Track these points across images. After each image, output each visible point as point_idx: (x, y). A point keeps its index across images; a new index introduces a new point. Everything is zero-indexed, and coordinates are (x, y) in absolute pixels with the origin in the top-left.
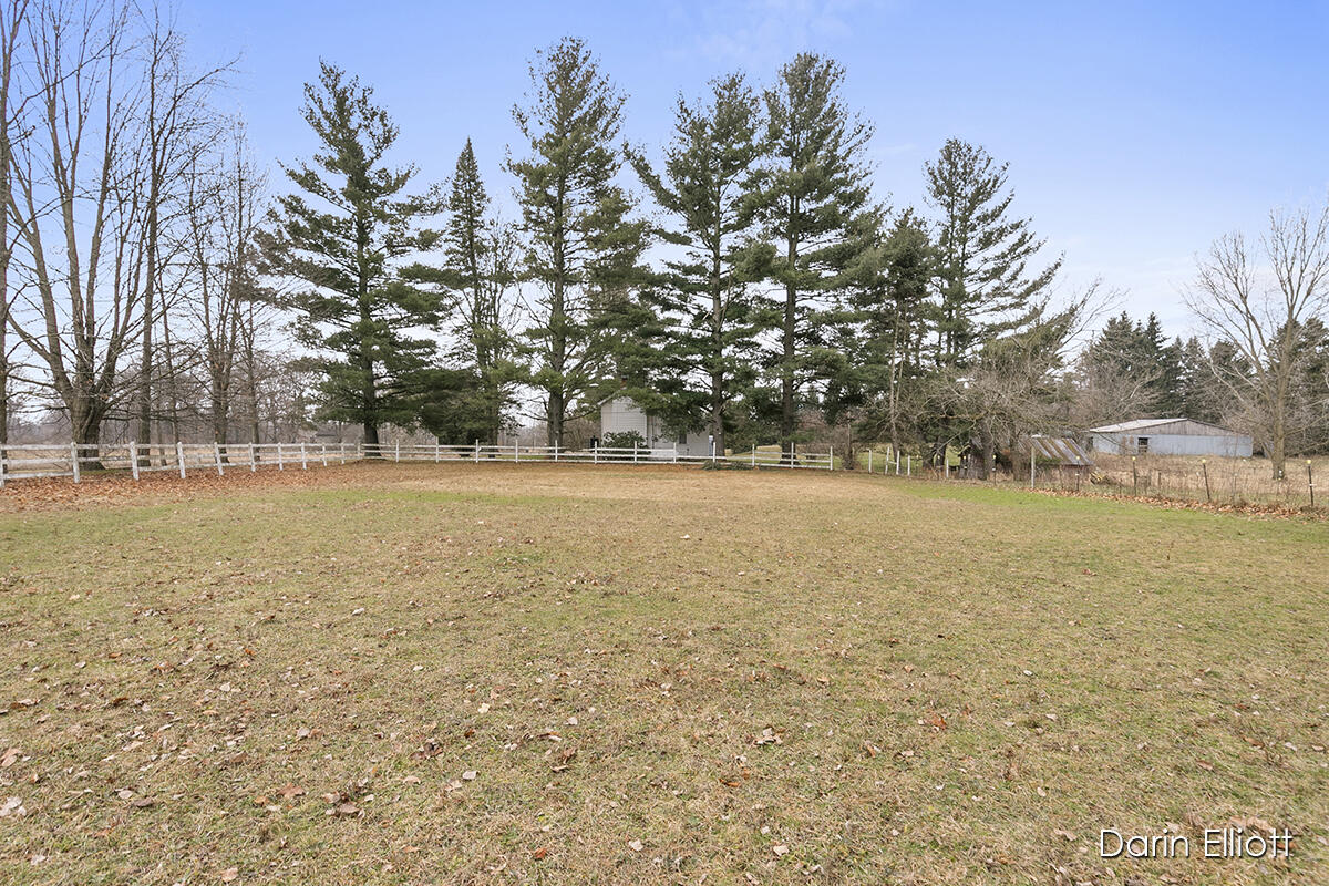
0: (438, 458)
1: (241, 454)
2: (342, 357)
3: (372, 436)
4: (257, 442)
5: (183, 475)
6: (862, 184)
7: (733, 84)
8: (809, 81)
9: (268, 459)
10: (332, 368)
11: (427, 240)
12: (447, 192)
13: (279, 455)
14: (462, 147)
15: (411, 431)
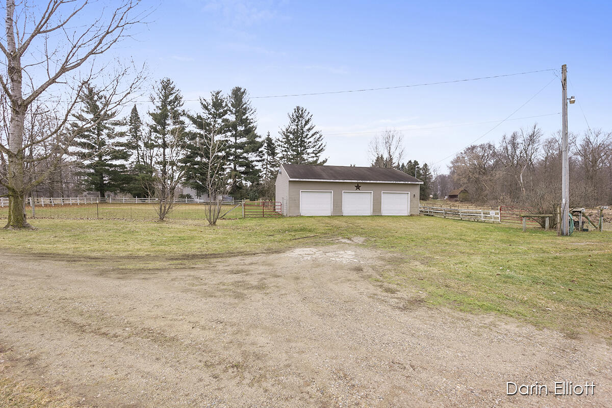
0: (124, 202)
1: (59, 201)
2: (92, 171)
3: (103, 196)
4: (63, 197)
5: (43, 205)
6: (255, 124)
7: (218, 93)
8: (238, 94)
9: (67, 202)
10: (89, 174)
11: (122, 134)
12: (128, 119)
13: (71, 201)
14: (133, 107)
15: (116, 194)
